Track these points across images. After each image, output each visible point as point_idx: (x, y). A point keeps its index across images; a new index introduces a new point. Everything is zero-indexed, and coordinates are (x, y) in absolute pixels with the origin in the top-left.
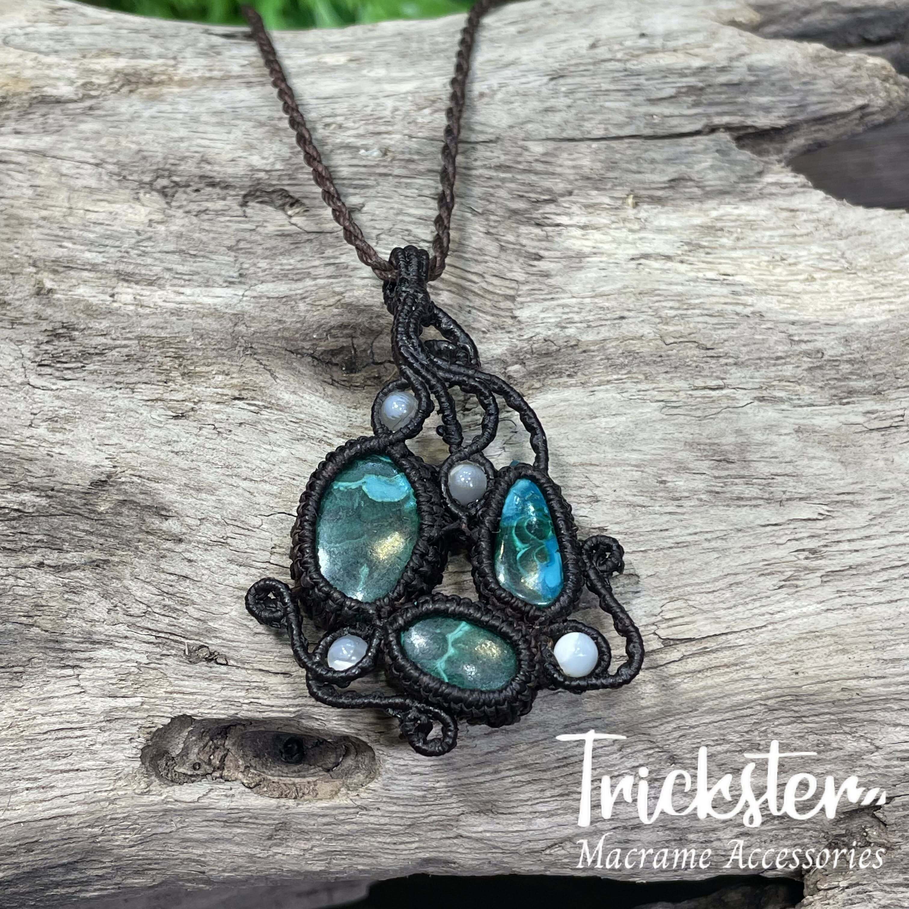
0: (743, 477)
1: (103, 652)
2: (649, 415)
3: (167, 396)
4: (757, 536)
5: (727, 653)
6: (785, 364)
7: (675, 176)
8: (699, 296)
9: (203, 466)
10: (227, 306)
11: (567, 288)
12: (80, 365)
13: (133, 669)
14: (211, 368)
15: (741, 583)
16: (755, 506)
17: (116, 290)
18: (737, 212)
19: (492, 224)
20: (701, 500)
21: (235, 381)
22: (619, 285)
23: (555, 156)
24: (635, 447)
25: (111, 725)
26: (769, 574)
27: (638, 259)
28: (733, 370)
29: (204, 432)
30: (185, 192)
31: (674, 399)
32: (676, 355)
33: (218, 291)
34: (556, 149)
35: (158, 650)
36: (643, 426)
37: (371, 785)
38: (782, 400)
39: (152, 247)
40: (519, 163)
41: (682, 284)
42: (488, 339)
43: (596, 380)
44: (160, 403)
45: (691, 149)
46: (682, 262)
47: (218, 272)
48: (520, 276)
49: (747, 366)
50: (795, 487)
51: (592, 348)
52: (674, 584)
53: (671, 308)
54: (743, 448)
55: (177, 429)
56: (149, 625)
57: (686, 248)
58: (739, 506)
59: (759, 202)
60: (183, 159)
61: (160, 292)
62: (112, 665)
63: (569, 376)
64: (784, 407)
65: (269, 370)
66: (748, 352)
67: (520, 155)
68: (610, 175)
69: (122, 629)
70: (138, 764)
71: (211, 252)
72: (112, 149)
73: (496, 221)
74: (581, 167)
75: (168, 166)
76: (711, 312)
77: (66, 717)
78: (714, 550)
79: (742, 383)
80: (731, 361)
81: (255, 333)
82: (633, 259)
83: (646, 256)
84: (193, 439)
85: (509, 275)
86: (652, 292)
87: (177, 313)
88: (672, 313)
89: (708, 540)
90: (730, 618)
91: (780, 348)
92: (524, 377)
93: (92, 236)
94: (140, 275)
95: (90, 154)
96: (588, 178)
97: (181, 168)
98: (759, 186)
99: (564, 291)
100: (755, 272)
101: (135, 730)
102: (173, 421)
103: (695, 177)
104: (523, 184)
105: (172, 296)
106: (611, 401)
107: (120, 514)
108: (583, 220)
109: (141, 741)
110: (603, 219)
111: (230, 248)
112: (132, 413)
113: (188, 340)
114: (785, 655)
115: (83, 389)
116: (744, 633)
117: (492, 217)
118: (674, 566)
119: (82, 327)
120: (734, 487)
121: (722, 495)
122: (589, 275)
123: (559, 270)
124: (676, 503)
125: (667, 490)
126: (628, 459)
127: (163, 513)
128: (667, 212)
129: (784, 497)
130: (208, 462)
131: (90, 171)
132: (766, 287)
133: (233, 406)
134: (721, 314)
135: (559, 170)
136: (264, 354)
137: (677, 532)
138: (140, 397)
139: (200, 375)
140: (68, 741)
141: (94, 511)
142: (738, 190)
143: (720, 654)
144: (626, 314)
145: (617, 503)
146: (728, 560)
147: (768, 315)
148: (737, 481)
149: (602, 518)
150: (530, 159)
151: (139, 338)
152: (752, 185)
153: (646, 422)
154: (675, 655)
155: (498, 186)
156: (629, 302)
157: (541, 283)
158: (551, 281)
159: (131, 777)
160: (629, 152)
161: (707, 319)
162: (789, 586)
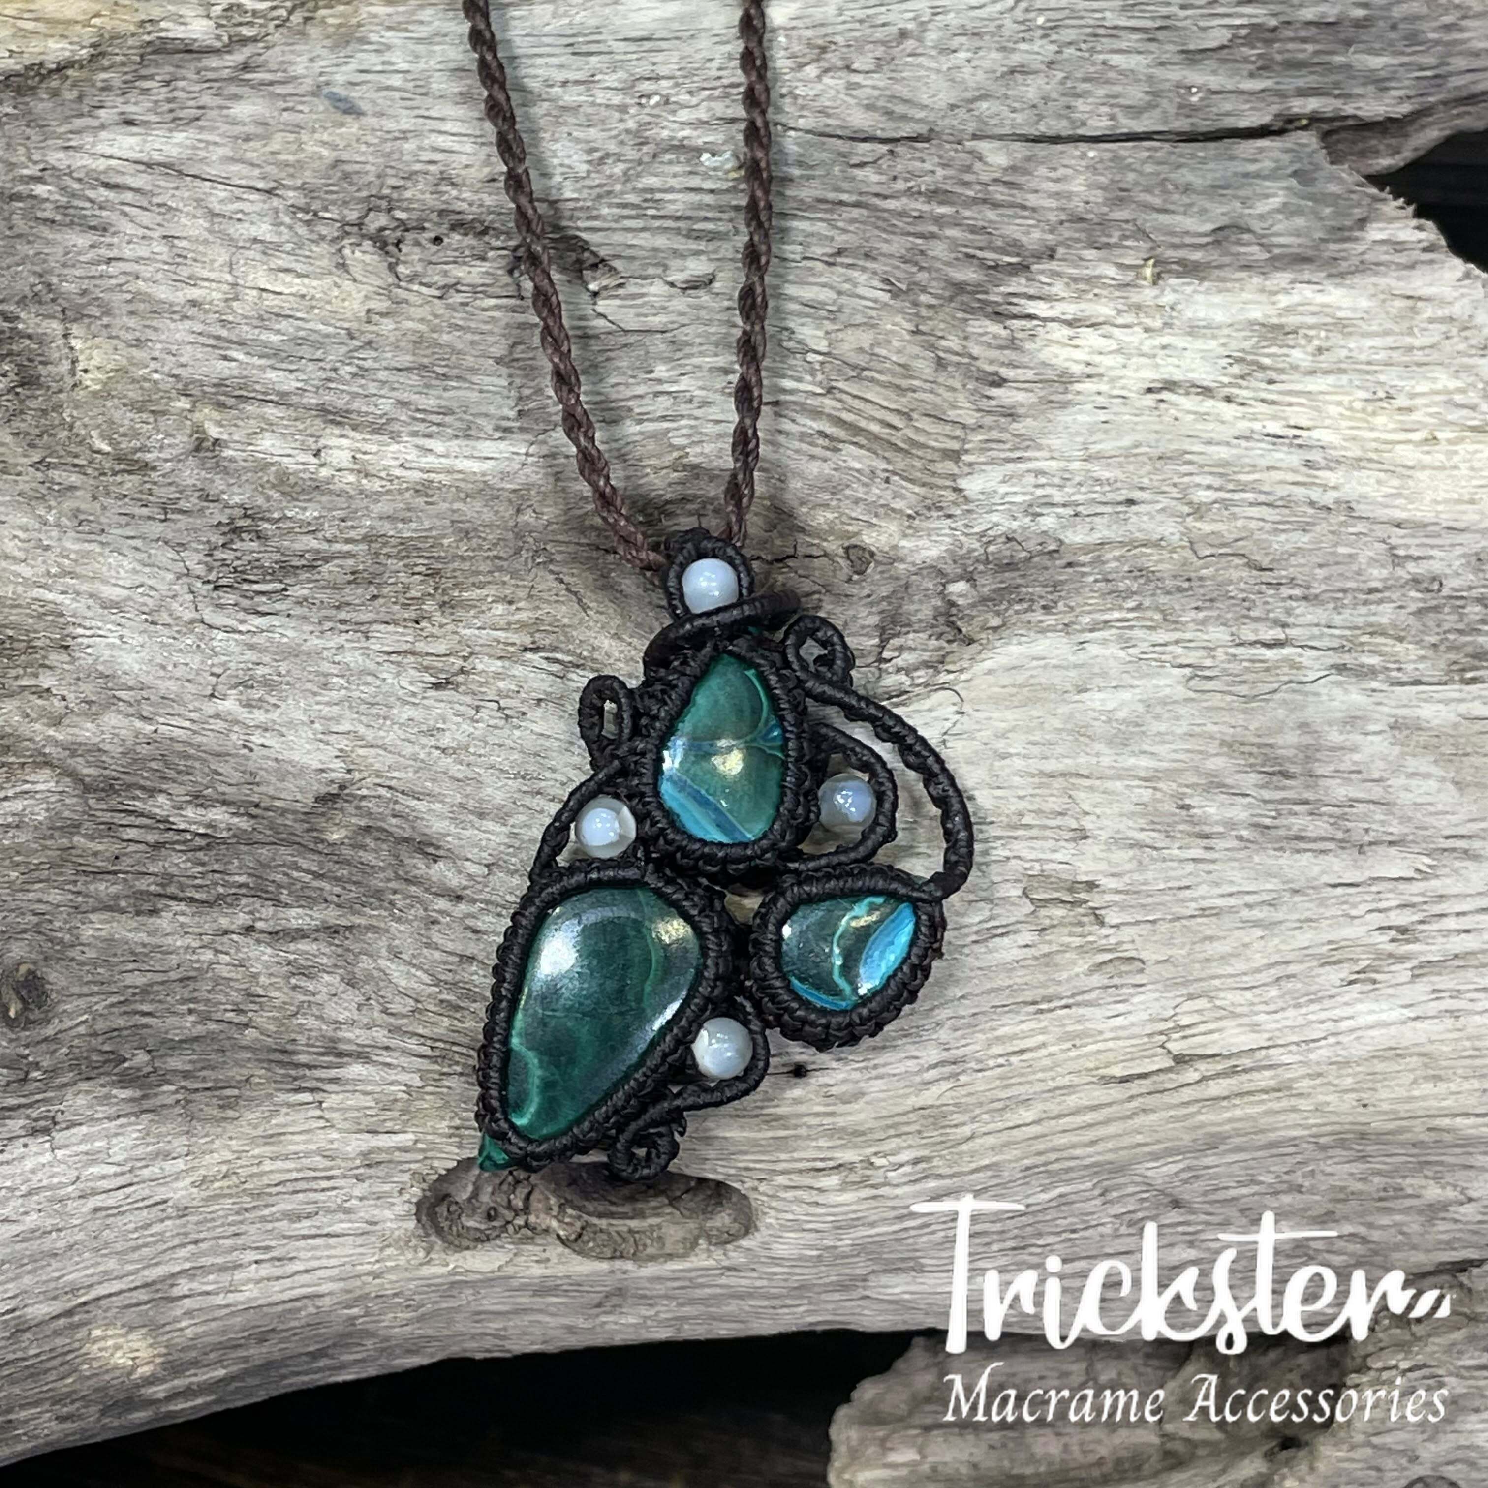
0: (1306, 802)
1: (356, 1070)
2: (1168, 691)
3: (421, 646)
4: (1322, 902)
5: (1267, 1073)
6: (1381, 602)
7: (1224, 221)
8: (1254, 468)
9: (486, 776)
10: (505, 476)
11: (1044, 442)
12: (279, 586)
13: (400, 1095)
14: (484, 592)
15: (1294, 976)
16: (1322, 852)
17: (322, 442)
18: (1320, 299)
19: (924, 312)
20: (1240, 838)
21: (523, 616)
22: (1127, 442)
23: (1026, 172)
24: (1146, 748)
25: (371, 1171)
26: (1335, 963)
27: (1160, 390)
28: (1301, 608)
29: (483, 714)
30: (417, 243)
31: (1208, 663)
32: (1212, 578)
33: (487, 447)
34: (1029, 159)
35: (436, 1067)
36: (1159, 710)
37: (745, 1243)
38: (1372, 673)
39: (375, 359)
40: (966, 184)
41: (1228, 444)
42: (917, 530)
43: (1086, 619)
44: (411, 659)
45: (1252, 168)
46: (1228, 399)
47: (484, 409)
48: (970, 418)
49: (1322, 603)
50: (1383, 823)
51: (1082, 559)
52: (1196, 974)
53: (1209, 487)
54: (1309, 753)
55: (440, 709)
56: (420, 1031)
57: (1236, 369)
58: (1298, 851)
59: (1357, 280)
60: (411, 176)
61: (394, 447)
62: (369, 1088)
63: (1044, 607)
64: (1374, 685)
65: (576, 594)
66: (1327, 578)
67: (968, 169)
68: (1119, 215)
69: (380, 1035)
70: (412, 1224)
71: (471, 369)
72: (291, 158)
73: (930, 306)
74: (1069, 196)
75: (386, 191)
76: (1271, 498)
77: (306, 1162)
78: (1257, 924)
79: (1312, 638)
80: (1297, 592)
81: (550, 523)
82: (1150, 390)
83: (1170, 386)
84: (466, 727)
85: (952, 414)
86: (1179, 457)
87: (423, 489)
88: (1211, 495)
89: (1249, 906)
90: (1275, 1026)
91: (1375, 572)
92: (973, 606)
93: (274, 338)
94: (359, 413)
95: (257, 172)
96: (1082, 220)
97: (408, 194)
98: (1360, 248)
99: (1039, 448)
100: (1344, 424)
101: (406, 1177)
102: (432, 693)
103: (1256, 226)
104: (973, 230)
105: (412, 455)
106: (1112, 663)
107: (363, 847)
108: (1070, 310)
109: (416, 1192)
110: (1103, 310)
111: (499, 361)
112: (369, 679)
113: (446, 542)
114: (1350, 1080)
115: (290, 633)
116: (1294, 1048)
117: (924, 298)
118: (1197, 947)
119: (276, 515)
120: (1292, 820)
121: (1273, 832)
122: (1080, 418)
123: (1032, 406)
124: (1205, 842)
125: (1192, 821)
126: (1136, 767)
127: (431, 850)
128: (1207, 292)
129: (1367, 839)
130: (492, 767)
131: (257, 207)
132: (1358, 453)
133: (523, 663)
134: (1287, 503)
135: (1032, 200)
136: (565, 563)
137: (1203, 890)
138: (377, 647)
139: (467, 605)
140: (312, 1195)
141: (322, 841)
142: (1327, 254)
143: (1255, 1075)
144: (1136, 495)
145: (1117, 842)
146: (1276, 941)
147: (1361, 509)
148: (1296, 808)
149: (1093, 866)
150: (985, 177)
151: (368, 539)
152: (1347, 245)
153: (1164, 702)
154: (1191, 1075)
155: (933, 236)
156: (1142, 472)
157: (1003, 430)
158: (1018, 427)
159: (403, 1244)
160: (1149, 168)
161: (1264, 512)
162: (1363, 981)
